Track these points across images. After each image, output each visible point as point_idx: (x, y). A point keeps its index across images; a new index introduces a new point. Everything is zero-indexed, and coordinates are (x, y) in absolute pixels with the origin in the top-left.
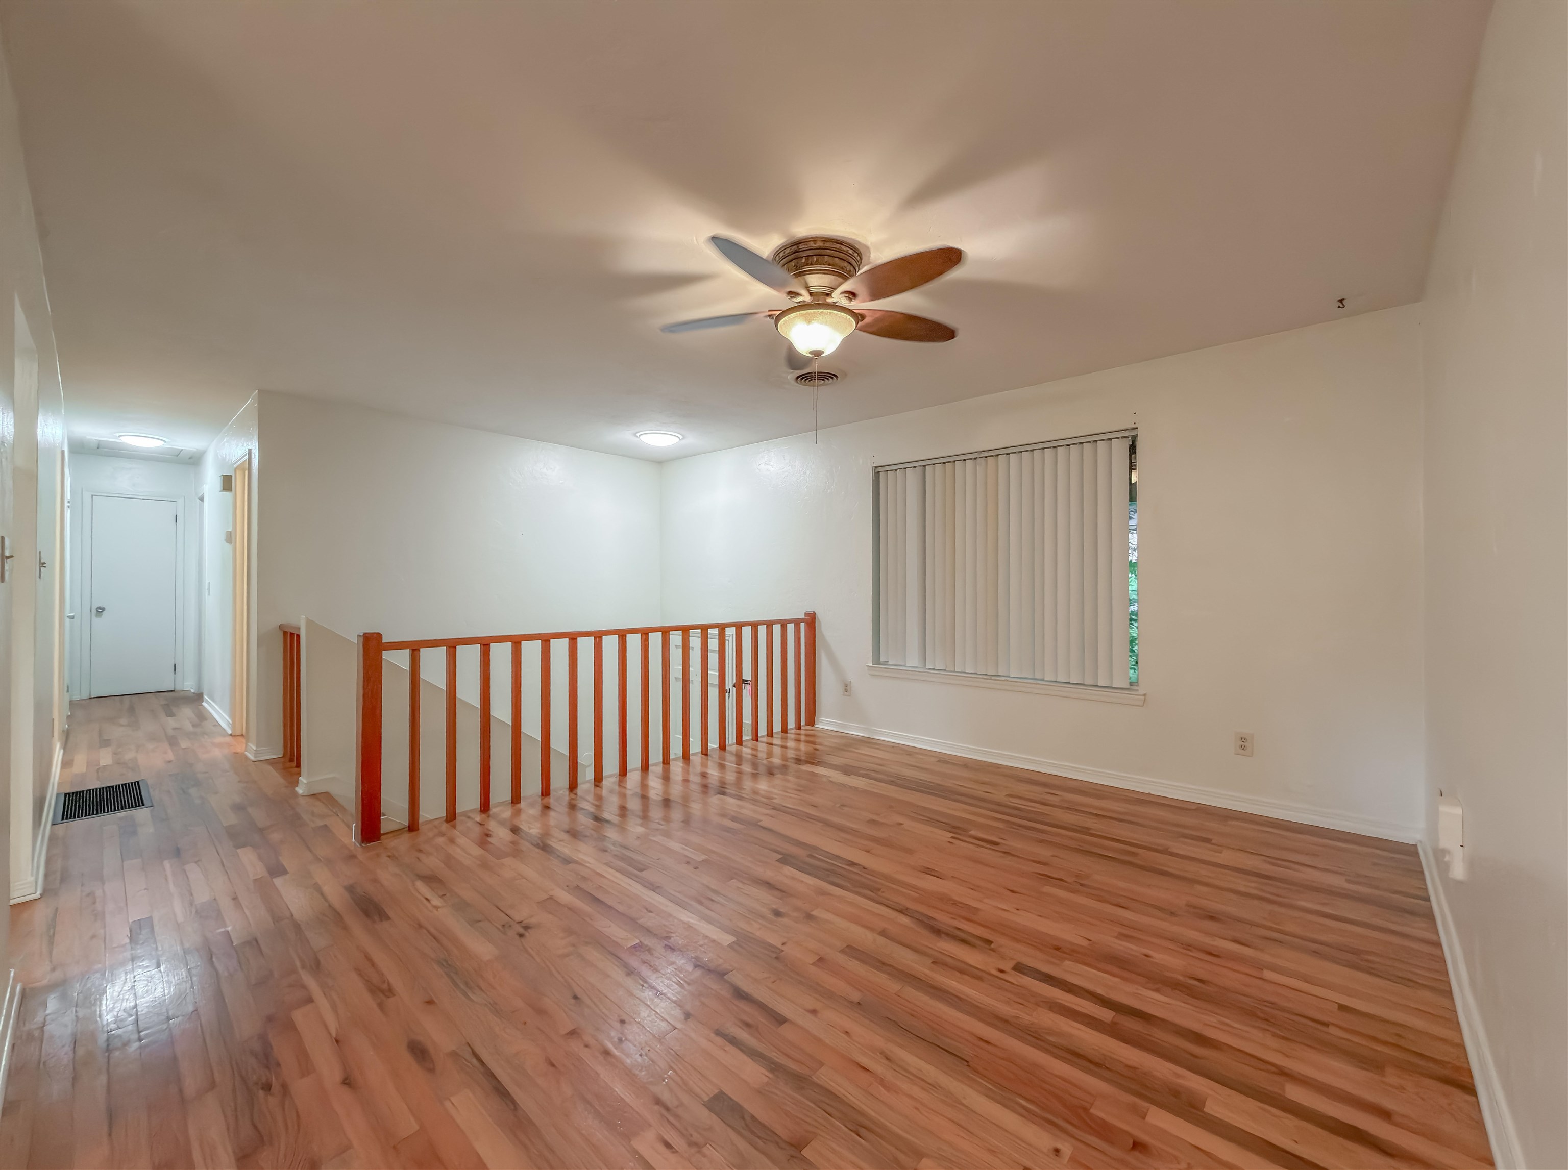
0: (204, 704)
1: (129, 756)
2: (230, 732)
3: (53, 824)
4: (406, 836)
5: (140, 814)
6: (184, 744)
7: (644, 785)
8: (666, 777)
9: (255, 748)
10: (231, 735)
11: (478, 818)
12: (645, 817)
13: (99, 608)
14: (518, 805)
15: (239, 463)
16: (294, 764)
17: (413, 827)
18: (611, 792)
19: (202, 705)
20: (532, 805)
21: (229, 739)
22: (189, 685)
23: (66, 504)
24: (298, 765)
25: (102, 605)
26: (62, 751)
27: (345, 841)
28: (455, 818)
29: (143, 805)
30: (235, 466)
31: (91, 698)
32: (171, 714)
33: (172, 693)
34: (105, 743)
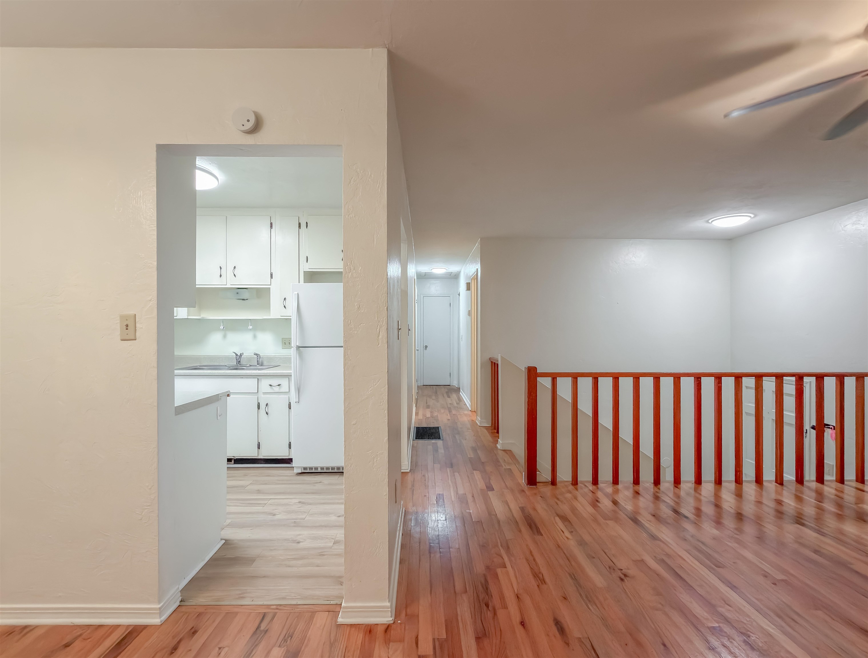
1: (435, 414)
2: (470, 409)
3: (413, 440)
4: (551, 487)
5: (439, 442)
6: (454, 412)
7: (717, 496)
8: (739, 495)
9: (480, 420)
10: (470, 410)
11: (591, 487)
12: (718, 522)
13: (426, 346)
14: (617, 486)
15: (473, 276)
16: (496, 431)
17: (553, 482)
18: (688, 494)
19: (460, 394)
20: (627, 488)
21: (470, 413)
22: (455, 383)
23: (416, 301)
24: (498, 432)
26: (415, 408)
27: (520, 481)
28: (577, 484)
29: (440, 439)
30: (471, 278)
31: (424, 385)
32: (449, 397)
33: (449, 386)
34: (428, 407)
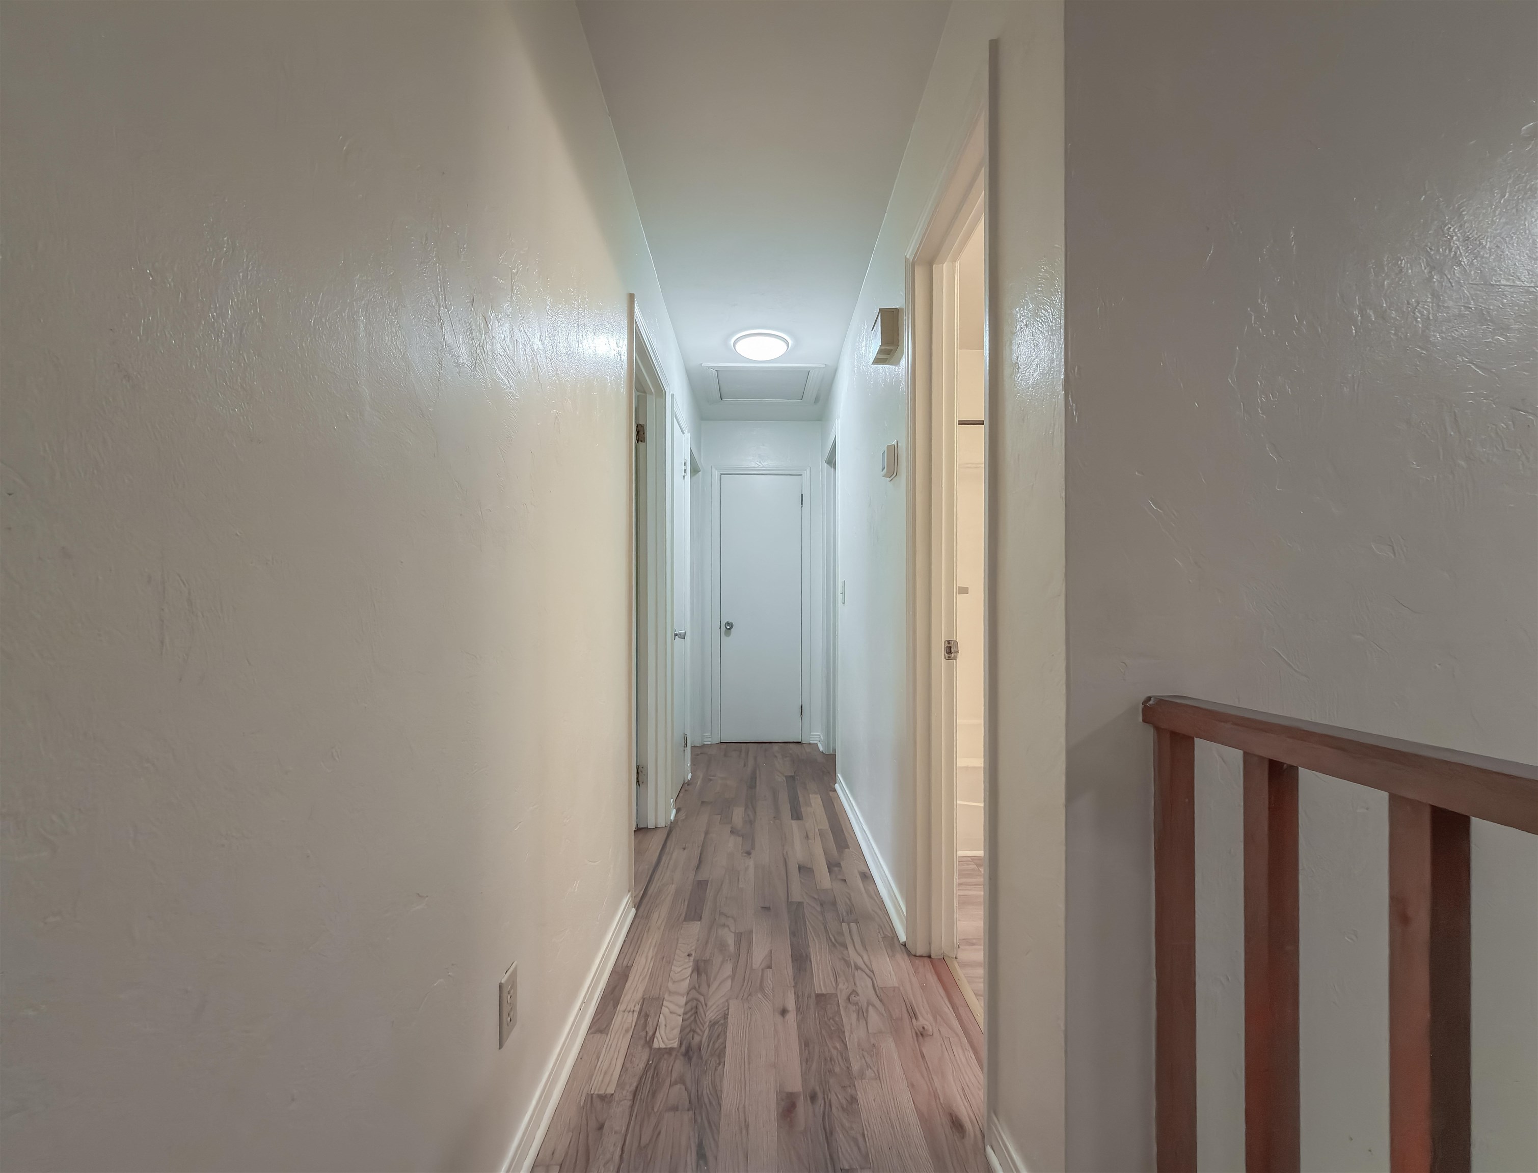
0: (837, 786)
10: (904, 945)
13: (727, 624)
19: (835, 790)
22: (816, 737)
25: (730, 621)
31: (721, 744)
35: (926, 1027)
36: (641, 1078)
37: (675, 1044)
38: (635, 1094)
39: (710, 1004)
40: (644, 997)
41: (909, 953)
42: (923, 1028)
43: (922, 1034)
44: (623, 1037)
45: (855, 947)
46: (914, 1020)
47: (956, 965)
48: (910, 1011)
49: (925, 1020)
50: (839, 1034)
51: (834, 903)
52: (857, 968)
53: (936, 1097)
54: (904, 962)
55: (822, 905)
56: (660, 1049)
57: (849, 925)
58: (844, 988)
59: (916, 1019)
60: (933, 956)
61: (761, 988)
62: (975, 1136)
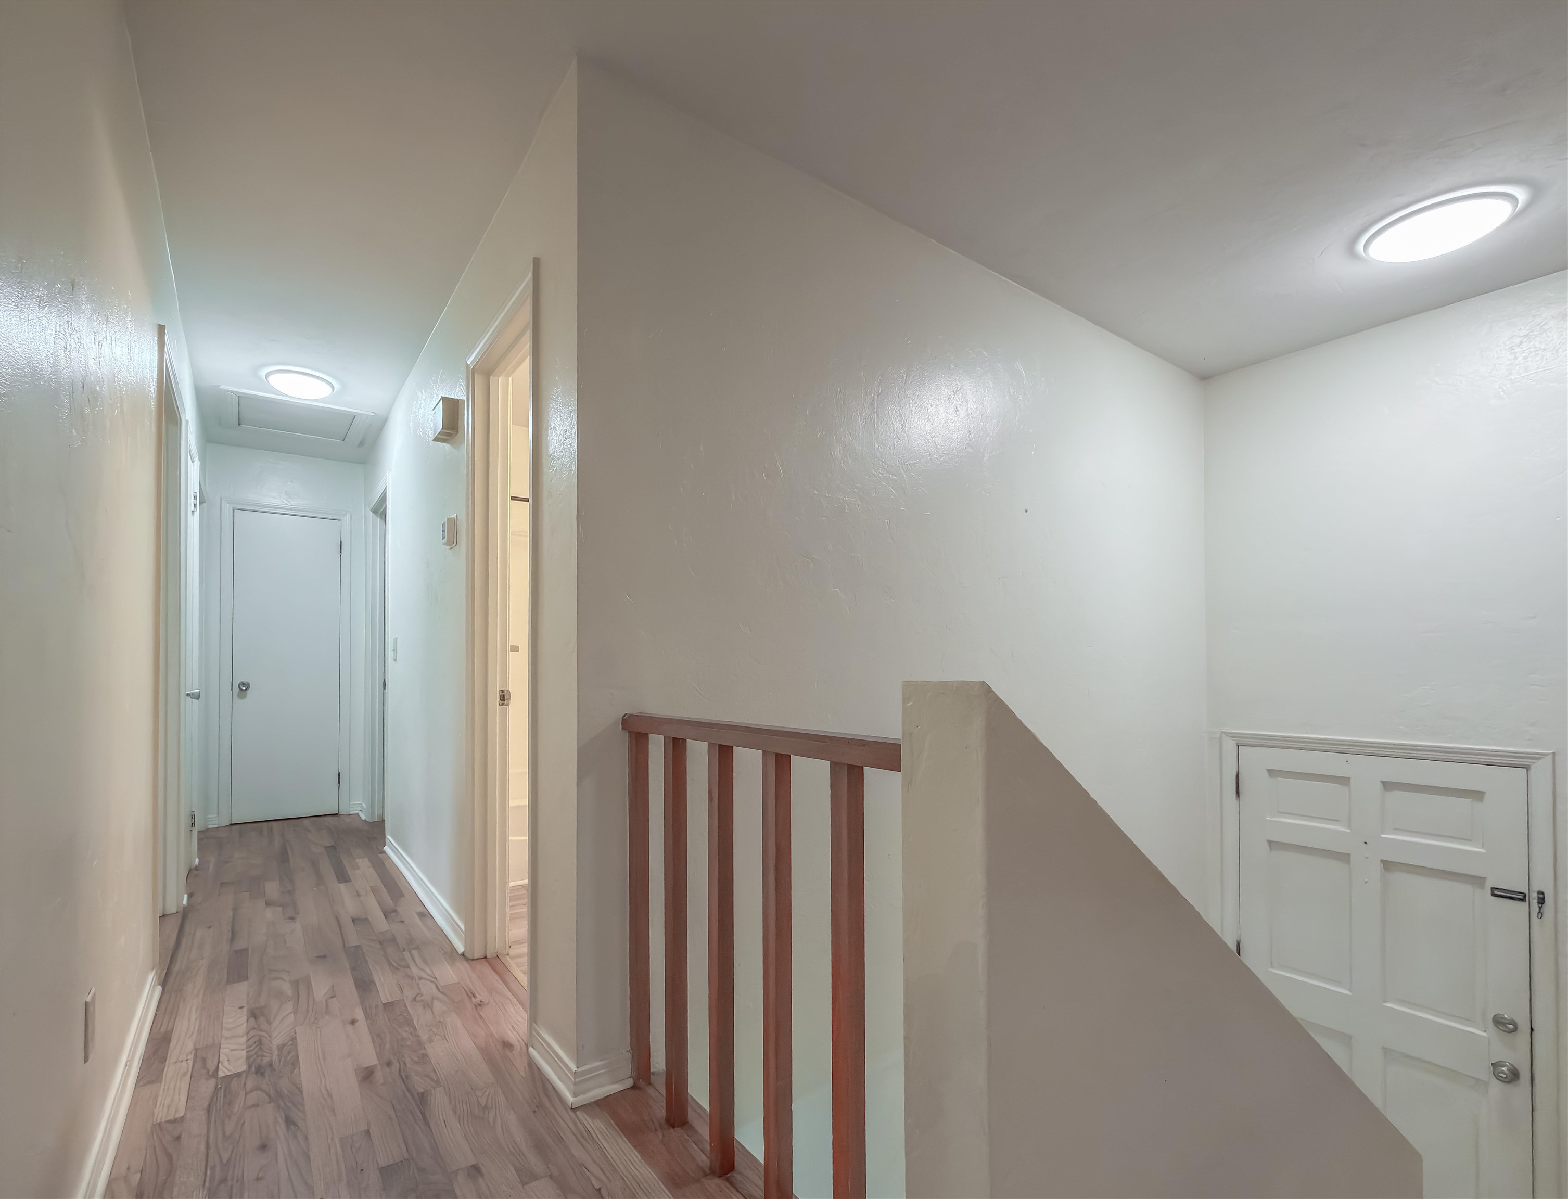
0: (386, 849)
6: (383, 981)
10: (463, 955)
13: (243, 684)
19: (384, 852)
25: (245, 680)
31: (231, 824)
33: (336, 820)
35: (483, 1000)
36: (212, 1099)
37: (244, 1068)
38: (209, 1110)
39: (275, 1034)
40: (197, 1047)
41: (467, 959)
42: (481, 1001)
43: (480, 1005)
44: (181, 1079)
45: (418, 966)
46: (473, 999)
47: (509, 959)
48: (469, 993)
49: (482, 996)
50: (409, 1022)
51: (394, 940)
52: (420, 978)
53: (492, 1035)
54: (464, 966)
55: (380, 943)
56: (226, 1076)
57: (410, 952)
58: (409, 994)
59: (474, 996)
60: (488, 957)
61: (327, 1012)
62: (521, 1048)
